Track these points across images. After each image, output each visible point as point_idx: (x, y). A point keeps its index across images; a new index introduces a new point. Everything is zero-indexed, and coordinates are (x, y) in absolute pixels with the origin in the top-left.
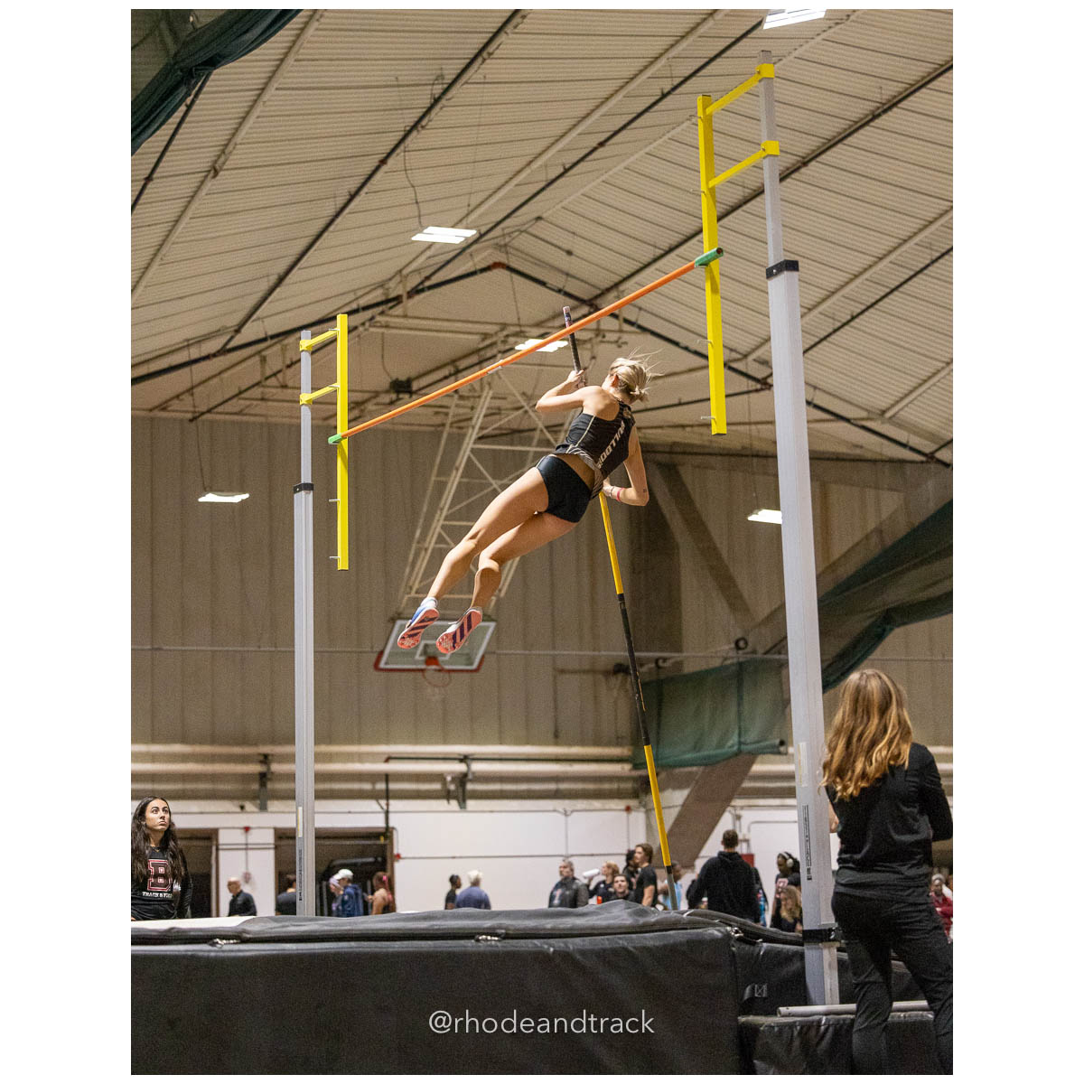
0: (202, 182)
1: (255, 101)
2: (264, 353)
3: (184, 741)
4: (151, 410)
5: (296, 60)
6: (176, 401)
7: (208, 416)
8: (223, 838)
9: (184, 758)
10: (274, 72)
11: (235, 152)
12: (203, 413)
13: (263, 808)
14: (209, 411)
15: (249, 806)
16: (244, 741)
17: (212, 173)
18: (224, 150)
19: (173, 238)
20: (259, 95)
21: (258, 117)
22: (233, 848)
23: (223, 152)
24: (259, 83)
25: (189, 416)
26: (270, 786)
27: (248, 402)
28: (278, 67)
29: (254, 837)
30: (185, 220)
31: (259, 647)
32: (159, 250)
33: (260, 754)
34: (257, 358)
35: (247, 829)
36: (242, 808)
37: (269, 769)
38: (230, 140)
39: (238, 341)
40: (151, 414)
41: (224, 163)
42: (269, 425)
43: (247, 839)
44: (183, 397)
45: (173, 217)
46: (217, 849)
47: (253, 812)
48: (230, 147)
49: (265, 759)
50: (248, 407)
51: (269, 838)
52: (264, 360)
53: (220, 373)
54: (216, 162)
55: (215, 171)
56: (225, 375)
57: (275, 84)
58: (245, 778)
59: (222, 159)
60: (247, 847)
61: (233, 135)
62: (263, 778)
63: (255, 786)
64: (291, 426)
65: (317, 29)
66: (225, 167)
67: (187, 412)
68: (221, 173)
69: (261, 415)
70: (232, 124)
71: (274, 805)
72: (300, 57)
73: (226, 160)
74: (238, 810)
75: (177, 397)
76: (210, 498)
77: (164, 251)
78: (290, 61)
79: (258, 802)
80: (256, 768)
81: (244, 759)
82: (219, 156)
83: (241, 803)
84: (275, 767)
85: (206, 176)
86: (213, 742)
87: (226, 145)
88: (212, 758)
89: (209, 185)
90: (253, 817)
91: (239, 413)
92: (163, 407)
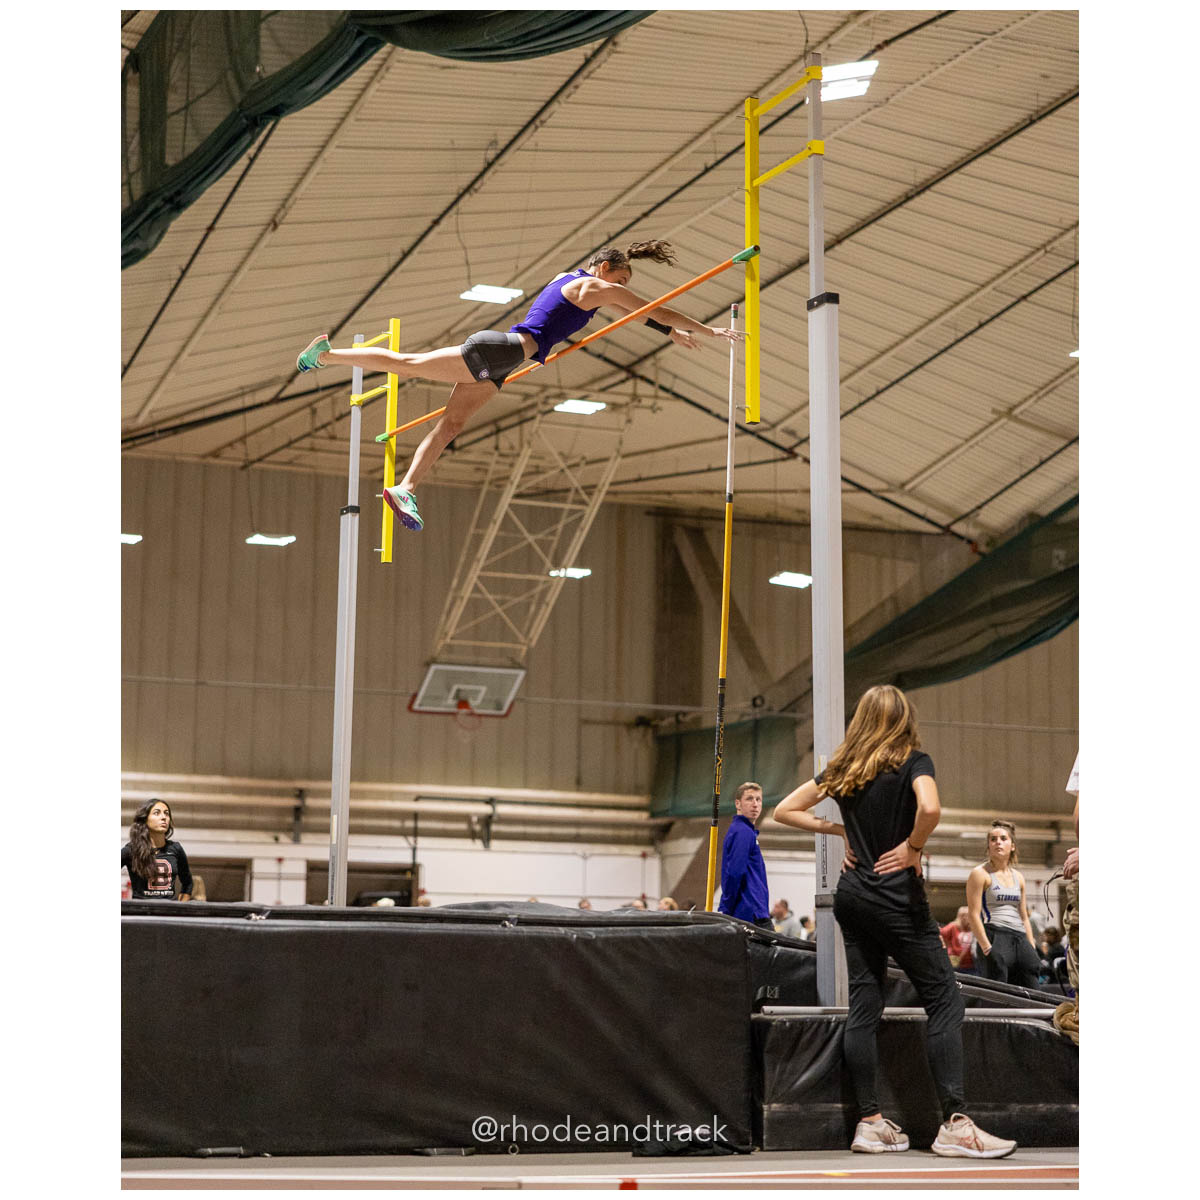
0: (262, 235)
1: (316, 158)
2: (315, 406)
3: (224, 772)
4: (204, 456)
5: (357, 120)
6: (229, 449)
7: (256, 465)
8: (258, 867)
9: (223, 790)
10: (335, 131)
11: (294, 207)
12: (253, 462)
13: (296, 840)
14: (260, 460)
15: (283, 838)
16: (281, 775)
17: (272, 226)
18: (284, 204)
19: (231, 288)
20: (320, 152)
21: (318, 174)
22: (266, 877)
23: (283, 206)
24: (320, 141)
25: (241, 464)
26: (304, 819)
27: (297, 452)
28: (339, 125)
29: (287, 868)
30: (245, 270)
31: (299, 684)
32: (217, 299)
33: (296, 789)
34: (308, 411)
35: (280, 860)
36: (277, 839)
37: (304, 802)
38: (290, 195)
39: (291, 390)
40: (205, 461)
41: (283, 217)
42: (317, 476)
43: (280, 869)
44: (236, 444)
45: (233, 267)
46: (251, 878)
47: (287, 844)
48: (291, 201)
49: (301, 794)
50: (297, 458)
51: (302, 869)
52: (314, 412)
53: (273, 423)
54: (275, 215)
55: (274, 224)
56: (277, 425)
57: (335, 142)
58: (281, 811)
59: (282, 213)
60: (279, 877)
61: (293, 190)
62: (298, 811)
63: (290, 819)
64: (337, 477)
65: (378, 90)
66: (284, 221)
67: (239, 460)
68: (280, 227)
69: (311, 467)
70: (293, 179)
71: (306, 838)
72: (359, 117)
73: (286, 214)
74: (272, 840)
75: (230, 444)
76: (257, 539)
77: (223, 299)
78: (351, 120)
79: (292, 834)
80: (291, 802)
81: (280, 793)
82: (279, 210)
83: (276, 834)
84: (310, 802)
85: (266, 230)
86: (252, 774)
87: (286, 200)
88: (249, 791)
89: (269, 237)
90: (286, 848)
91: (290, 463)
92: (215, 454)
